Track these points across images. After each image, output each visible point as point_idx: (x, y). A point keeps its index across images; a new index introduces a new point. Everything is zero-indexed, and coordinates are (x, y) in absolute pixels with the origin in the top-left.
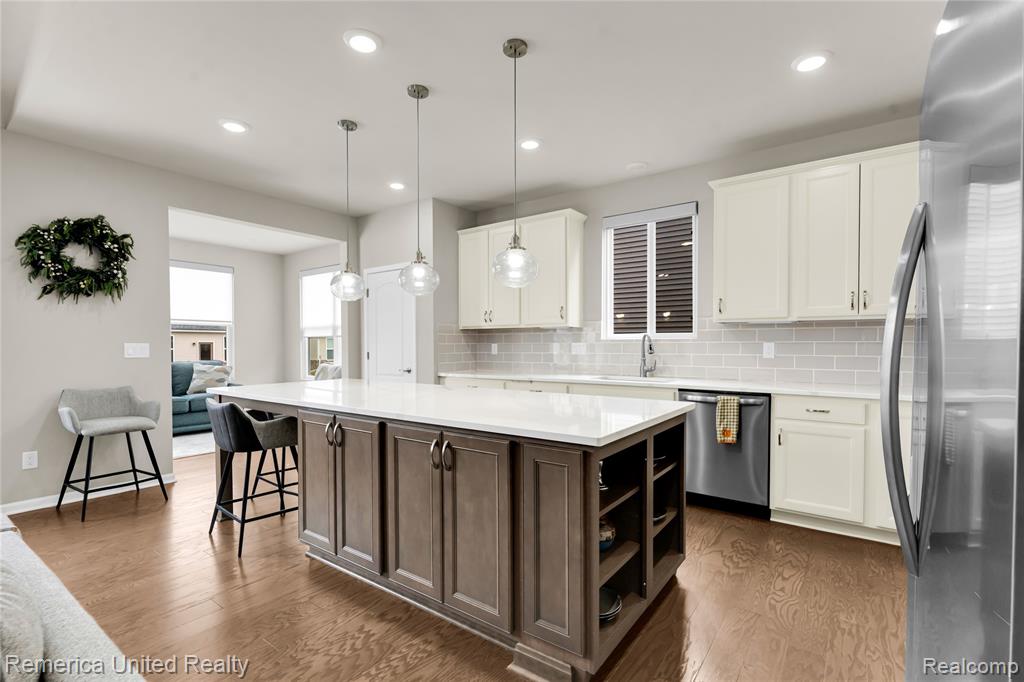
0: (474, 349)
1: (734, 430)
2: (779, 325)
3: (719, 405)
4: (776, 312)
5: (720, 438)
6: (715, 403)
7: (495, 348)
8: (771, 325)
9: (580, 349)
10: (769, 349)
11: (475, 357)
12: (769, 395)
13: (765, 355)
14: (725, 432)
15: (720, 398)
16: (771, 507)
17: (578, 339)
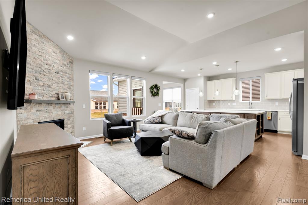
0: (209, 104)
1: (270, 117)
2: (279, 99)
3: (267, 113)
4: (278, 97)
5: (267, 119)
6: (266, 113)
7: (214, 104)
8: (277, 99)
9: (234, 104)
10: (277, 104)
11: (209, 106)
12: (277, 111)
13: (276, 105)
14: (269, 118)
15: (267, 112)
16: (278, 130)
17: (234, 102)
